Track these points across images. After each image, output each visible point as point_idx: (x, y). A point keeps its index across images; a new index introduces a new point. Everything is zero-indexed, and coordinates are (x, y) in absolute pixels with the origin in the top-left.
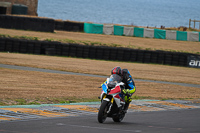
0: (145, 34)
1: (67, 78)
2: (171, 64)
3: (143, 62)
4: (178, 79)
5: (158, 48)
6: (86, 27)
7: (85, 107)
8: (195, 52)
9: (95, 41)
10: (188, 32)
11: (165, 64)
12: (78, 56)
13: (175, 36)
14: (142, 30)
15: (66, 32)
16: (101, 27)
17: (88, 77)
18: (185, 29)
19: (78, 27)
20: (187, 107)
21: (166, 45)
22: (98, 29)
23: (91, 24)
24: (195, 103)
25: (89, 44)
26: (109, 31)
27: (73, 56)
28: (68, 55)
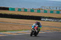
0: (28, 11)
1: (4, 24)
3: (27, 19)
6: (10, 9)
7: (10, 33)
8: (43, 16)
10: (41, 10)
11: (34, 20)
12: (7, 18)
14: (27, 10)
15: (3, 10)
16: (14, 9)
18: (40, 9)
19: (7, 9)
21: (34, 14)
24: (43, 31)
25: (11, 14)
26: (17, 10)
27: (6, 18)
28: (4, 17)
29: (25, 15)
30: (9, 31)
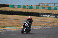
0: (27, 7)
1: (5, 20)
2: (35, 16)
4: (37, 20)
5: (31, 11)
6: (10, 6)
7: (10, 29)
8: (41, 12)
9: (12, 10)
10: (39, 7)
12: (7, 14)
13: (35, 8)
14: (26, 6)
17: (11, 20)
18: (38, 6)
19: (7, 6)
20: (39, 28)
21: (33, 10)
22: (13, 6)
23: (11, 5)
24: (42, 27)
25: (11, 10)
26: (16, 7)
27: (6, 14)
28: (5, 14)
29: (24, 11)
30: (9, 27)
